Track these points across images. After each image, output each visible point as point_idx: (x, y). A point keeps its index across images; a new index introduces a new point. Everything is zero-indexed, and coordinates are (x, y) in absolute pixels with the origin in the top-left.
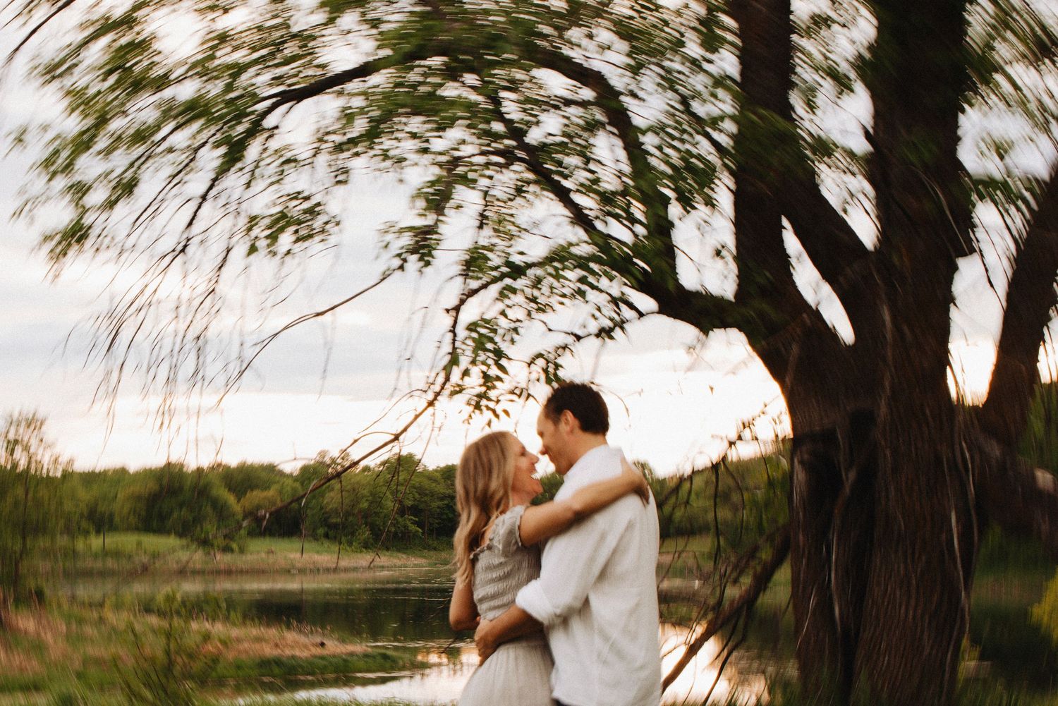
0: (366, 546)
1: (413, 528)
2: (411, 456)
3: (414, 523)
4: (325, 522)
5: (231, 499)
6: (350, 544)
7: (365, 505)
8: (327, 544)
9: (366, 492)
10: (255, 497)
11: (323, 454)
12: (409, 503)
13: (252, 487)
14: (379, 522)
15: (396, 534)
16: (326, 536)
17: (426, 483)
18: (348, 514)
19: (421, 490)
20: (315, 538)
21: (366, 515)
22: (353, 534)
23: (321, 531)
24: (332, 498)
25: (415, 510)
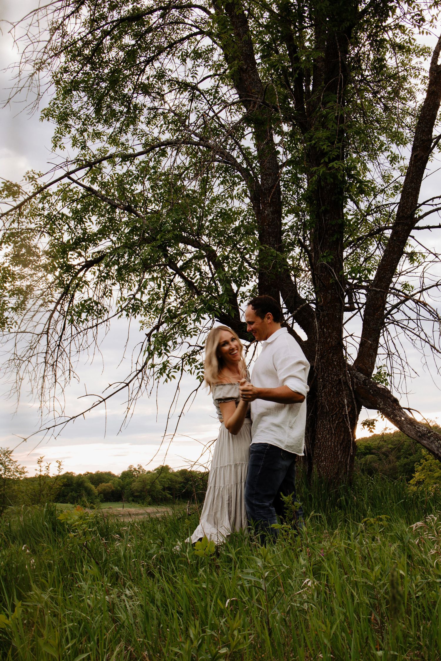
0: (150, 504)
1: (169, 496)
2: (167, 466)
3: (169, 494)
4: (132, 495)
5: (93, 487)
6: (143, 503)
7: (148, 487)
8: (133, 504)
9: (149, 482)
10: (103, 486)
11: (131, 467)
12: (167, 486)
13: (102, 482)
14: (154, 494)
15: (161, 499)
16: (133, 501)
17: (174, 478)
18: (141, 491)
19: (171, 480)
20: (129, 502)
21: (149, 492)
22: (144, 499)
23: (131, 499)
24: (136, 485)
25: (169, 489)
